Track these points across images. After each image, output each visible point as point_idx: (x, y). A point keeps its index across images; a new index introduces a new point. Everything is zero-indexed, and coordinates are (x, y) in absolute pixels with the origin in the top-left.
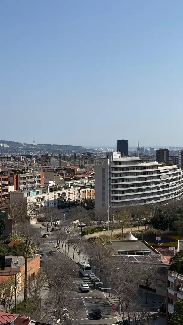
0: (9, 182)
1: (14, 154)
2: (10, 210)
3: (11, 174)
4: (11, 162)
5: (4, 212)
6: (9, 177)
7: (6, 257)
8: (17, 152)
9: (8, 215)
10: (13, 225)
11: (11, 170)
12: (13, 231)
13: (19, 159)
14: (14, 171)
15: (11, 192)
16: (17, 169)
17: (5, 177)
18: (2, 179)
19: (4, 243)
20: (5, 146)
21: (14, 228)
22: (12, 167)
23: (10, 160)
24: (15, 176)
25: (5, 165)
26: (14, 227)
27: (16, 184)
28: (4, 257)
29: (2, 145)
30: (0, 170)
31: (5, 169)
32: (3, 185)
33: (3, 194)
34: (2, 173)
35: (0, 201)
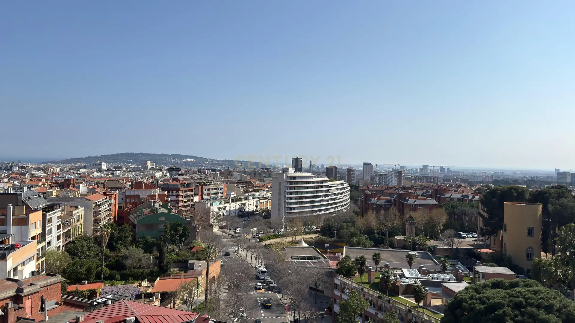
0: (194, 193)
1: (200, 168)
2: (194, 219)
3: (196, 186)
4: (196, 175)
5: (189, 220)
6: (194, 189)
7: (190, 262)
8: (202, 166)
9: (193, 223)
10: (197, 232)
11: (196, 182)
12: (196, 238)
13: (204, 173)
14: (200, 183)
15: (196, 202)
16: (202, 181)
17: (191, 188)
18: (188, 190)
19: (188, 248)
20: (192, 160)
21: (198, 235)
22: (198, 180)
23: (196, 174)
24: (200, 188)
25: (191, 178)
26: (197, 234)
27: (201, 195)
28: (188, 261)
29: (189, 160)
30: (187, 182)
31: (191, 181)
32: (189, 196)
33: (189, 203)
34: (188, 185)
35: (186, 211)
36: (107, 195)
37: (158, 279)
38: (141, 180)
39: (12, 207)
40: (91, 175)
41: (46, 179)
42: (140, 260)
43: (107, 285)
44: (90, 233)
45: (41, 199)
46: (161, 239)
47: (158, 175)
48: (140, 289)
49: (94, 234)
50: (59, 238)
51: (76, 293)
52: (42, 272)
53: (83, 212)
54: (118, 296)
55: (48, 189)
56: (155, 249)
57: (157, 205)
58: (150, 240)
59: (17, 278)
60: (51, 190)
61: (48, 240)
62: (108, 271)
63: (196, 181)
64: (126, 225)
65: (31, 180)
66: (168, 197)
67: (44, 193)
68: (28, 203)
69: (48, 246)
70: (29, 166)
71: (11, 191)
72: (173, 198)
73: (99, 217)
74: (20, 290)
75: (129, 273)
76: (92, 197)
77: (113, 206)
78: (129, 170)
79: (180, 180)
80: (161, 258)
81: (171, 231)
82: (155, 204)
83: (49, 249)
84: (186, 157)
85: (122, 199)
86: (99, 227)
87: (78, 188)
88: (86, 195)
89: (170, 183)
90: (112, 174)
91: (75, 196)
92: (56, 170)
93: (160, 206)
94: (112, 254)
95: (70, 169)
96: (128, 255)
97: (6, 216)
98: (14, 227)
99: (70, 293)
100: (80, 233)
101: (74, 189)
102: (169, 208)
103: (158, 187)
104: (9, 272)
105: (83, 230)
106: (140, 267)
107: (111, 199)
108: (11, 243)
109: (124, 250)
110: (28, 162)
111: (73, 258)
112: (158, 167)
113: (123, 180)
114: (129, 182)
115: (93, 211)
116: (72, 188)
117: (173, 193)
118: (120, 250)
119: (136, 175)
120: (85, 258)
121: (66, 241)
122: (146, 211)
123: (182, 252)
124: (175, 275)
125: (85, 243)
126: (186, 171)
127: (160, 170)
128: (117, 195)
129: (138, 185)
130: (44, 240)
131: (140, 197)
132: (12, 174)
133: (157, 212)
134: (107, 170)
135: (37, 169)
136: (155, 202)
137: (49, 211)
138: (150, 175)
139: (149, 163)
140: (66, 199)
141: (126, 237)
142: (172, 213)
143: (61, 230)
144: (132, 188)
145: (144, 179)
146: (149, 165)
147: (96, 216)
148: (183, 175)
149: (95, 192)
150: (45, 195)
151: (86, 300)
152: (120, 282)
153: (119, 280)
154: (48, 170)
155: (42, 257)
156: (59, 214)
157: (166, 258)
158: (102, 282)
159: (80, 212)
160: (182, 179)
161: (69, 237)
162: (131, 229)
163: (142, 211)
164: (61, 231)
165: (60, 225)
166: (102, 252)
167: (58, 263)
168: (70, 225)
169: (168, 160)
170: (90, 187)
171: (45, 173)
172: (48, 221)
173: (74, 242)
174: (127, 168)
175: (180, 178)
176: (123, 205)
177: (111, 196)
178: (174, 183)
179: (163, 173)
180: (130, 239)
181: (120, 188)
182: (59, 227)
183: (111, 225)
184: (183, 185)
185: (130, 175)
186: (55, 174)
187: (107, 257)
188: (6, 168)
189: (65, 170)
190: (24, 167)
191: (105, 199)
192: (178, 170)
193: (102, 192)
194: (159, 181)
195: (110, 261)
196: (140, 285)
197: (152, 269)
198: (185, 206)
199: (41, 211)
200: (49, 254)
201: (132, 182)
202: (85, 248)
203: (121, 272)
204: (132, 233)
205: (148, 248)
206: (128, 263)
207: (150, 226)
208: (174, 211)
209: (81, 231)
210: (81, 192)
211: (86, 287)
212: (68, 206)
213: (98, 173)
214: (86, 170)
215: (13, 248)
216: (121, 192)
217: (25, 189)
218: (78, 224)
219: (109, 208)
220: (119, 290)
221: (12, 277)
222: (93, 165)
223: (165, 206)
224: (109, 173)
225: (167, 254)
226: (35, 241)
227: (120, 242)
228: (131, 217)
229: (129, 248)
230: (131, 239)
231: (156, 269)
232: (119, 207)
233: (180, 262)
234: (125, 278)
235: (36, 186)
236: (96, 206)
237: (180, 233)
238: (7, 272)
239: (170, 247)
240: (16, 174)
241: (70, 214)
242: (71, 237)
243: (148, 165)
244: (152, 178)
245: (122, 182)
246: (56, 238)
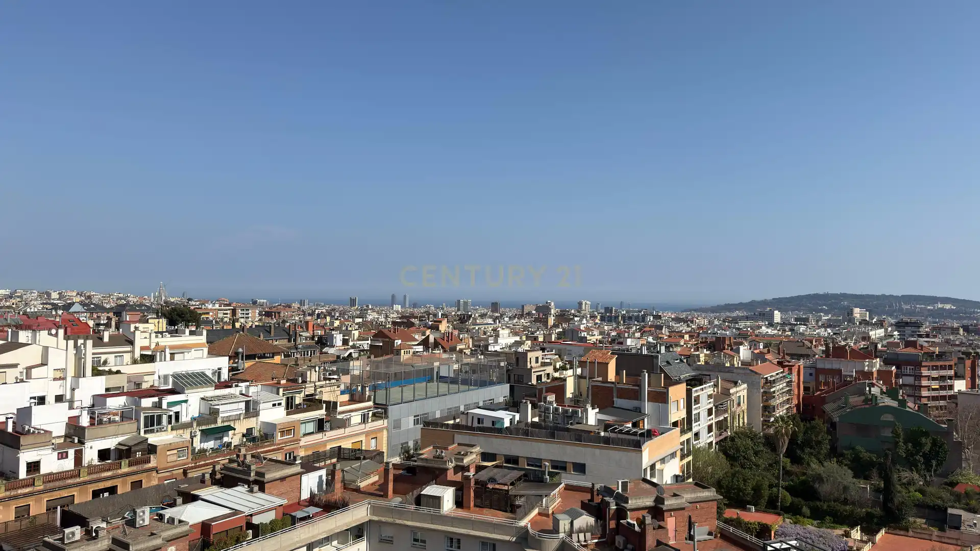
0: (956, 373)
1: (965, 322)
2: (956, 425)
3: (959, 359)
4: (958, 336)
5: (946, 426)
6: (955, 364)
7: (950, 511)
8: (970, 318)
9: (954, 434)
10: (965, 453)
11: (959, 351)
12: (963, 465)
13: (977, 333)
14: (968, 354)
15: (960, 392)
16: (973, 349)
17: (947, 363)
18: (941, 366)
19: (946, 484)
20: (948, 307)
21: (967, 460)
22: (963, 346)
23: (958, 334)
24: (968, 363)
25: (948, 342)
26: (966, 458)
27: (971, 378)
28: (946, 509)
29: (940, 306)
30: (937, 350)
31: (946, 348)
32: (942, 378)
33: (943, 393)
34: (941, 356)
35: (937, 408)
36: (783, 367)
37: (883, 532)
38: (843, 343)
39: (647, 375)
40: (757, 332)
41: (690, 336)
42: (846, 488)
43: (788, 520)
44: (758, 428)
45: (684, 366)
46: (886, 455)
47: (876, 334)
48: (846, 543)
49: (763, 430)
50: (710, 429)
51: (737, 523)
52: (688, 478)
53: (746, 391)
54: (807, 545)
55: (692, 350)
56: (875, 473)
57: (875, 391)
58: (865, 455)
59: (655, 480)
60: (697, 353)
61: (695, 430)
62: (789, 498)
63: (959, 349)
64: (818, 422)
65: (670, 336)
66: (898, 376)
67: (688, 357)
68: (666, 369)
69: (695, 440)
70: (667, 315)
71: (645, 352)
72: (910, 380)
73: (774, 403)
74: (659, 500)
75: (825, 507)
76: (759, 367)
77: (795, 384)
78: (820, 323)
79: (922, 346)
80: (887, 492)
81: (905, 443)
82: (872, 389)
83: (697, 444)
84: (934, 300)
85: (811, 374)
86: (772, 419)
87: (738, 351)
88: (749, 364)
89: (902, 350)
90: (792, 330)
91: (734, 365)
92: (703, 321)
93: (882, 393)
94: (795, 468)
95: (724, 321)
96: (824, 475)
97: (639, 386)
98: (650, 403)
99: (728, 521)
100: (741, 425)
101: (732, 353)
102: (900, 398)
103: (876, 357)
104: (645, 470)
105: (746, 421)
106: (845, 502)
107: (790, 373)
108: (646, 427)
109: (814, 465)
110: (665, 309)
111: (732, 465)
112: (875, 320)
113: (811, 342)
114: (822, 345)
115: (762, 391)
116: (729, 352)
117: (908, 369)
118: (809, 465)
119: (834, 334)
120: (751, 468)
121: (720, 435)
122: (855, 400)
123: (930, 489)
124: (919, 531)
125: (749, 442)
126: (934, 329)
127: (880, 324)
128: (802, 367)
129: (840, 352)
130: (690, 429)
131: (843, 373)
132: (644, 327)
133: (876, 404)
134: (784, 324)
135: (678, 320)
136: (873, 385)
137: (695, 386)
138: (859, 333)
139: (857, 313)
140: (720, 368)
141: (819, 443)
142: (908, 409)
143: (713, 416)
144: (828, 356)
145: (849, 341)
146: (858, 316)
147: (767, 400)
148: (927, 336)
149: (764, 360)
150: (690, 359)
151: (754, 539)
152: (810, 520)
153: (808, 518)
154: (692, 322)
155: (688, 455)
156: (710, 391)
157: (899, 494)
158: (779, 514)
159: (741, 391)
160: (926, 344)
161: (725, 431)
162: (828, 429)
163: (846, 399)
164: (714, 420)
165: (712, 408)
166: (777, 462)
167: (710, 469)
168: (726, 411)
169: (896, 306)
170: (756, 352)
171: (688, 326)
172: (695, 401)
173: (732, 439)
174: (817, 321)
175: (922, 341)
176: (812, 385)
177: (790, 368)
178: (910, 350)
179: (886, 330)
180: (826, 448)
181: (806, 356)
182: (710, 412)
183: (793, 418)
184: (930, 355)
185: (823, 332)
186: (702, 328)
187: (787, 473)
188: (637, 318)
189: (716, 322)
190: (660, 317)
191: (782, 372)
192: (918, 325)
193: (775, 361)
194: (879, 346)
195: (792, 480)
196: (847, 535)
197: (869, 510)
198: (935, 398)
199: (685, 384)
200: (696, 452)
201: (827, 345)
202: (751, 452)
203: (811, 504)
204: (830, 437)
205: (861, 469)
206: (824, 489)
207: (863, 429)
208: (911, 404)
209: (744, 423)
210: (742, 358)
211: (752, 516)
212: (723, 380)
213: (767, 328)
214: (748, 323)
215: (650, 434)
216: (809, 362)
217: (663, 348)
218: (738, 410)
219: (788, 389)
220: (808, 535)
221: (648, 478)
222: (760, 314)
223: (892, 393)
224: (787, 328)
225: (899, 488)
226: (678, 429)
227: (807, 450)
228: (828, 407)
229: (825, 464)
230: (829, 447)
231: (878, 511)
232: (806, 389)
233: (929, 507)
234: (818, 515)
235: (677, 345)
236: (766, 383)
237: (927, 448)
238: (643, 469)
239: (906, 475)
240: (651, 326)
241: (726, 393)
242: (729, 431)
243: (855, 315)
244: (864, 339)
245: (809, 345)
246: (707, 428)
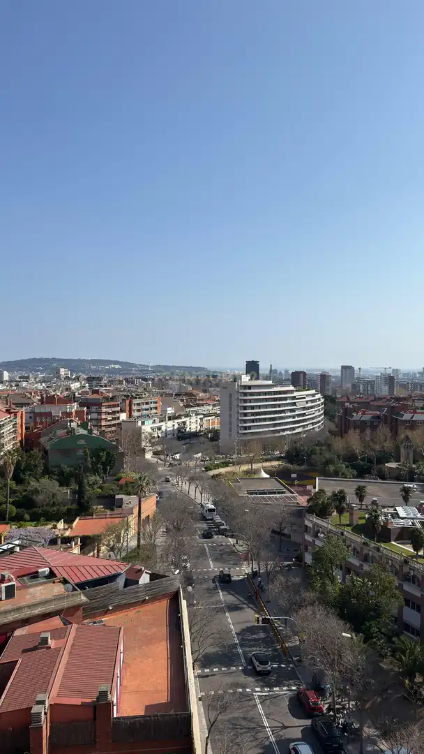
0: (121, 409)
1: (128, 376)
2: (121, 442)
3: (123, 399)
4: (123, 386)
5: (115, 443)
6: (121, 403)
7: (117, 497)
8: (130, 374)
9: (120, 447)
10: (125, 458)
11: (123, 395)
12: (124, 466)
13: (133, 383)
14: (127, 397)
15: (123, 421)
16: (130, 393)
17: (116, 403)
18: (113, 405)
19: (115, 480)
20: (117, 367)
21: (126, 462)
22: (125, 392)
23: (123, 384)
24: (128, 402)
25: (117, 389)
27: (129, 411)
28: (115, 496)
29: (113, 366)
30: (111, 395)
31: (117, 393)
32: (114, 413)
33: (114, 422)
34: (113, 399)
35: (110, 432)
36: (10, 413)
37: (77, 519)
38: (53, 393)
42: (54, 495)
43: (14, 527)
46: (80, 467)
47: (75, 386)
48: (54, 532)
54: (28, 542)
56: (73, 480)
57: (74, 425)
58: (67, 470)
62: (14, 510)
63: (122, 393)
64: (35, 451)
66: (87, 414)
72: (95, 416)
73: (2, 441)
75: (40, 511)
77: (19, 426)
78: (37, 380)
79: (102, 393)
80: (80, 492)
81: (91, 458)
82: (72, 424)
84: (109, 362)
85: (31, 417)
86: (2, 454)
89: (90, 396)
90: (17, 385)
93: (78, 426)
94: (19, 488)
96: (39, 489)
102: (89, 428)
103: (75, 402)
106: (54, 505)
107: (16, 417)
109: (33, 483)
112: (74, 376)
113: (31, 394)
114: (38, 396)
117: (94, 409)
118: (29, 483)
119: (47, 387)
122: (61, 432)
123: (106, 485)
124: (99, 513)
126: (109, 381)
127: (77, 379)
128: (24, 412)
129: (50, 400)
131: (53, 414)
133: (75, 434)
134: (11, 381)
136: (71, 421)
138: (64, 386)
139: (63, 371)
141: (36, 466)
142: (93, 435)
144: (42, 403)
145: (57, 392)
146: (63, 374)
148: (105, 386)
152: (30, 523)
153: (28, 521)
157: (87, 492)
158: (8, 524)
160: (104, 392)
162: (42, 455)
163: (55, 432)
166: (5, 485)
169: (87, 367)
174: (36, 378)
175: (102, 389)
176: (32, 425)
177: (15, 414)
178: (95, 396)
179: (81, 383)
180: (40, 469)
181: (28, 404)
183: (17, 451)
184: (107, 399)
185: (40, 386)
187: (13, 492)
191: (9, 418)
192: (100, 379)
193: (4, 410)
194: (76, 394)
195: (17, 497)
196: (55, 527)
197: (69, 507)
198: (109, 426)
201: (42, 395)
203: (30, 511)
204: (44, 461)
205: (64, 481)
206: (39, 498)
207: (66, 452)
208: (95, 432)
216: (29, 409)
219: (14, 429)
220: (28, 534)
223: (84, 426)
224: (13, 384)
225: (88, 488)
227: (28, 472)
228: (42, 440)
229: (41, 480)
230: (43, 468)
231: (74, 506)
232: (27, 428)
233: (105, 497)
234: (35, 518)
237: (104, 459)
239: (92, 478)
243: (61, 373)
244: (67, 390)
245: (29, 395)
